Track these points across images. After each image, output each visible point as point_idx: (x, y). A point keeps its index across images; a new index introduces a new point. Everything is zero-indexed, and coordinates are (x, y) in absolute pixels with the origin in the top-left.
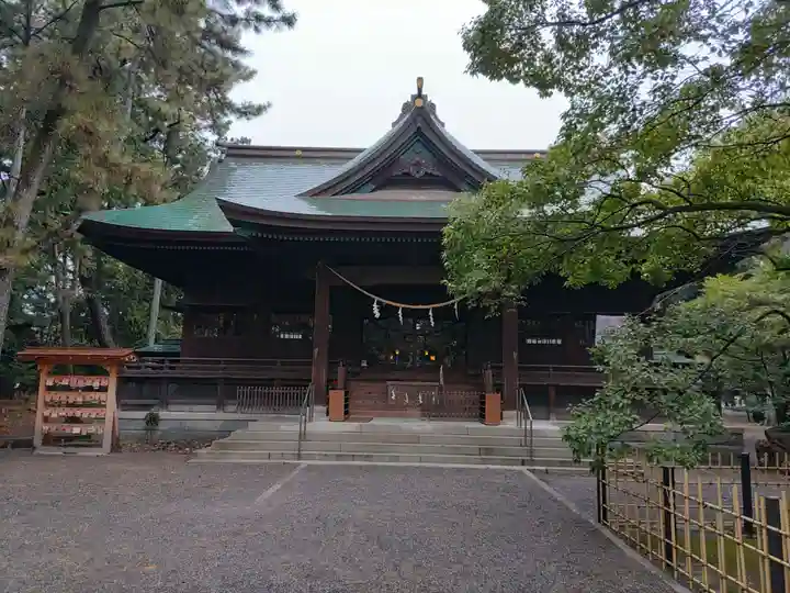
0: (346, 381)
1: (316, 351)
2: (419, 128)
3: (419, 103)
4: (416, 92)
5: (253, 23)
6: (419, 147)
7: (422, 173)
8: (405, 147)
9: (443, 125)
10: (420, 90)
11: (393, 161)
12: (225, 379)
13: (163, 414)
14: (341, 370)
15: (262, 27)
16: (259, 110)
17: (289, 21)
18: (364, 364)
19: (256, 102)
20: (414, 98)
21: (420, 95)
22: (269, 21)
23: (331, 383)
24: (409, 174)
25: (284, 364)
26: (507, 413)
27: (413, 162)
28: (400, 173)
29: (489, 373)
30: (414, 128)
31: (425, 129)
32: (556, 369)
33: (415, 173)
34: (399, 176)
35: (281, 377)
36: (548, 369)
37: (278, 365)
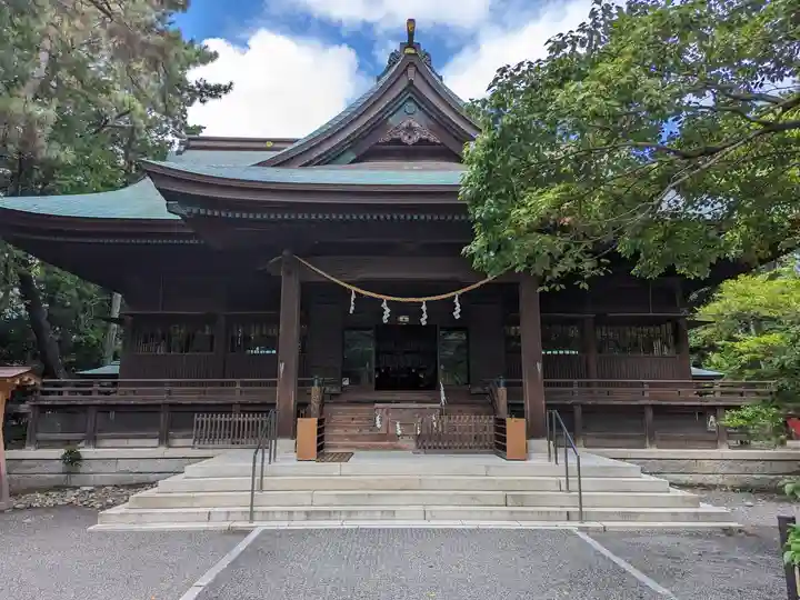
0: (322, 404)
1: (282, 367)
2: (411, 83)
4: (405, 39)
6: (410, 107)
7: (415, 139)
9: (441, 78)
11: (378, 125)
12: (171, 405)
13: (87, 452)
14: (315, 391)
18: (346, 383)
20: (404, 47)
21: (410, 44)
23: (302, 409)
24: (398, 142)
25: (243, 384)
26: (534, 443)
27: (405, 125)
28: (388, 139)
29: (502, 391)
30: (403, 84)
31: (418, 83)
32: (581, 384)
33: (406, 139)
34: (386, 143)
35: (242, 401)
36: (571, 385)
37: (238, 386)
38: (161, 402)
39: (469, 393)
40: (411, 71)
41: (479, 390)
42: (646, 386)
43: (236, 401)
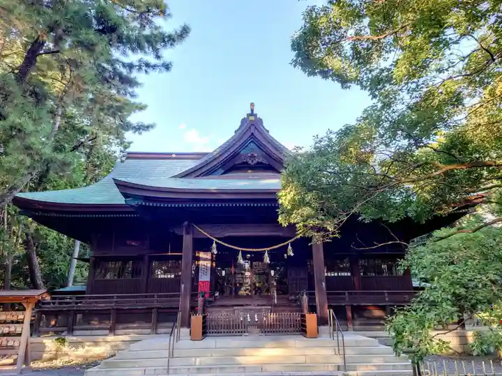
0: (204, 307)
1: (183, 286)
2: (252, 134)
3: (252, 118)
4: (250, 112)
5: (144, 68)
6: (252, 145)
7: (255, 162)
8: (243, 146)
9: (268, 131)
10: (252, 110)
11: (235, 155)
12: (118, 310)
14: (200, 300)
15: (150, 70)
16: (147, 128)
17: (167, 67)
18: (217, 294)
19: (146, 123)
20: (249, 115)
21: (252, 114)
22: (154, 67)
23: (193, 309)
24: (247, 163)
25: (159, 296)
26: (322, 328)
27: (249, 155)
28: (240, 162)
29: (305, 298)
30: (249, 134)
31: (257, 134)
32: (350, 294)
33: (250, 162)
34: (240, 164)
35: (158, 306)
36: (344, 294)
37: (156, 298)
38: (111, 308)
39: (288, 299)
40: (253, 128)
41: (293, 297)
42: (386, 295)
43: (154, 306)
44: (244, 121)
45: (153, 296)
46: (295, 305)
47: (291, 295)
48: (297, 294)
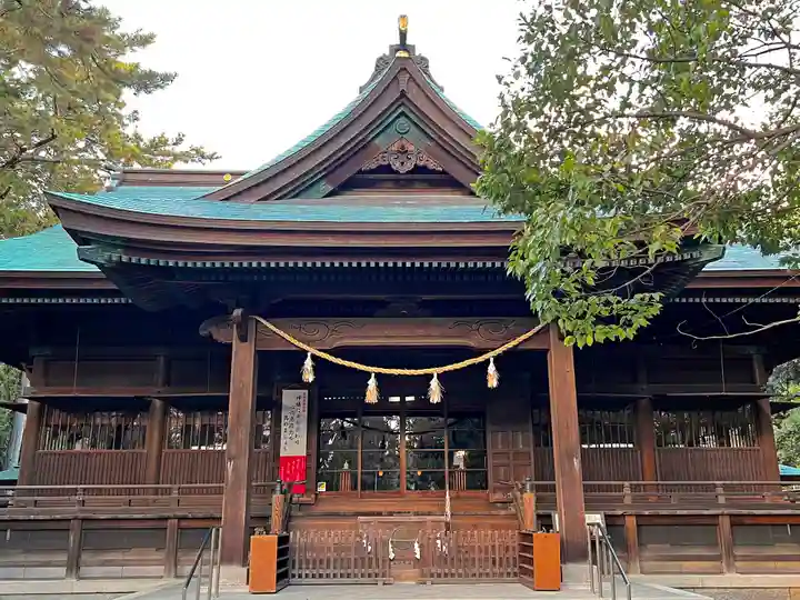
0: (287, 518)
1: (230, 467)
2: (403, 94)
3: (402, 56)
6: (403, 124)
7: (409, 166)
8: (382, 124)
9: (441, 88)
11: (361, 147)
12: (85, 520)
14: (277, 500)
18: (322, 488)
20: (394, 49)
21: (403, 46)
24: (388, 169)
25: (183, 492)
28: (374, 166)
29: (529, 498)
30: (393, 95)
31: (413, 93)
32: (634, 488)
33: (396, 166)
34: (372, 171)
35: (179, 514)
36: (621, 488)
37: (175, 494)
38: (70, 516)
39: (486, 500)
40: (404, 78)
42: (720, 490)
43: (171, 515)
44: (381, 63)
45: (168, 491)
46: (503, 512)
47: (495, 491)
48: (511, 488)
